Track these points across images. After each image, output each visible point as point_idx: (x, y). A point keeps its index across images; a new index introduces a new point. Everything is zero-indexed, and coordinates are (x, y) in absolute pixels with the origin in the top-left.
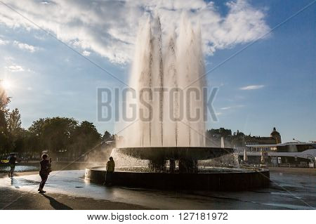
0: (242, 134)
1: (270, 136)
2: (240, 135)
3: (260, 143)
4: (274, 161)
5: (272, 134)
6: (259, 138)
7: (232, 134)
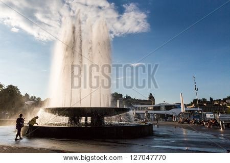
0: (130, 97)
1: (148, 99)
2: (128, 98)
3: (142, 104)
4: (152, 117)
5: (149, 98)
6: (141, 100)
7: (123, 97)
